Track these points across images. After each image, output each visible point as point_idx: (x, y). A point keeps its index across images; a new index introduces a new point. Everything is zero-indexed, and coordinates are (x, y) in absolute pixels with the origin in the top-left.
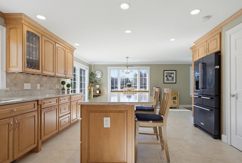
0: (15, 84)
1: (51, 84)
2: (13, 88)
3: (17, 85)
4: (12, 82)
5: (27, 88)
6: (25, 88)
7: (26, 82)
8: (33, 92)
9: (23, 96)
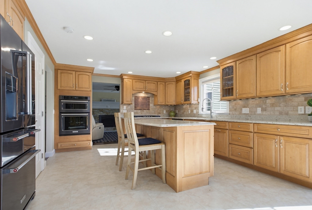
0: (235, 109)
1: (285, 106)
2: (234, 112)
3: (237, 110)
4: (233, 108)
5: (244, 113)
6: (243, 113)
7: (244, 107)
8: (250, 116)
9: (239, 119)
